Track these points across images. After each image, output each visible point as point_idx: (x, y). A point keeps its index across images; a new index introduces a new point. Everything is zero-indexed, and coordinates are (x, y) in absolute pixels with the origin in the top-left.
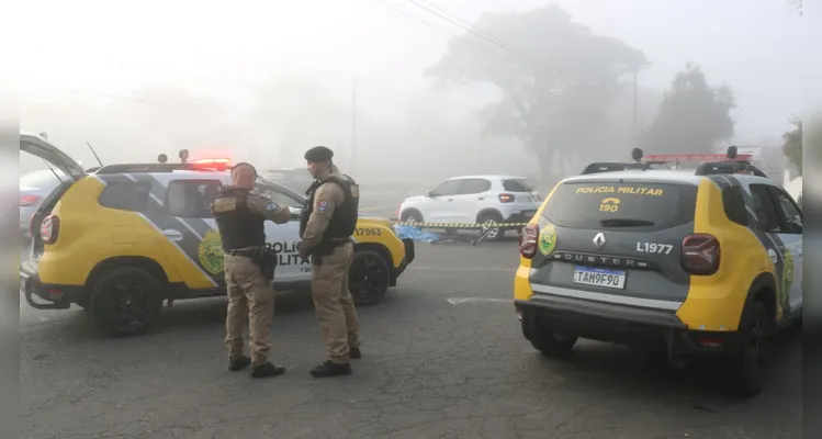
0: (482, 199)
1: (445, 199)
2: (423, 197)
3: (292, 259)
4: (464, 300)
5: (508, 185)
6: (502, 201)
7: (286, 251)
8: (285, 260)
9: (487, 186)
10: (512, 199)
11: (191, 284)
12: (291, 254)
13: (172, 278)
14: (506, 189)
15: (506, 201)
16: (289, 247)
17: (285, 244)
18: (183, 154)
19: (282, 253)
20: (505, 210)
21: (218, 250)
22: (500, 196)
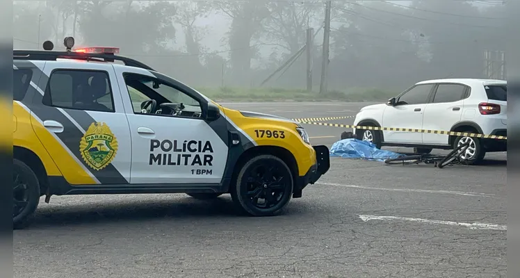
0: (457, 109)
1: (410, 108)
2: (384, 105)
3: (183, 159)
4: (380, 218)
5: (492, 92)
6: (483, 112)
7: (176, 150)
8: (174, 160)
9: (465, 92)
10: (496, 110)
11: (70, 179)
12: (182, 153)
13: (51, 171)
14: (489, 98)
15: (489, 112)
16: (180, 146)
17: (175, 142)
18: (69, 42)
19: (171, 152)
20: (487, 124)
21: (100, 145)
22: (481, 105)
